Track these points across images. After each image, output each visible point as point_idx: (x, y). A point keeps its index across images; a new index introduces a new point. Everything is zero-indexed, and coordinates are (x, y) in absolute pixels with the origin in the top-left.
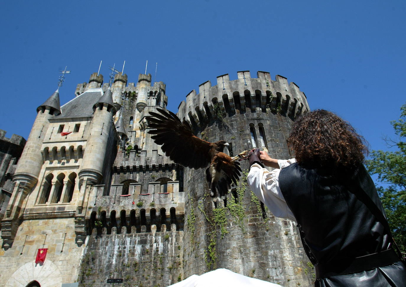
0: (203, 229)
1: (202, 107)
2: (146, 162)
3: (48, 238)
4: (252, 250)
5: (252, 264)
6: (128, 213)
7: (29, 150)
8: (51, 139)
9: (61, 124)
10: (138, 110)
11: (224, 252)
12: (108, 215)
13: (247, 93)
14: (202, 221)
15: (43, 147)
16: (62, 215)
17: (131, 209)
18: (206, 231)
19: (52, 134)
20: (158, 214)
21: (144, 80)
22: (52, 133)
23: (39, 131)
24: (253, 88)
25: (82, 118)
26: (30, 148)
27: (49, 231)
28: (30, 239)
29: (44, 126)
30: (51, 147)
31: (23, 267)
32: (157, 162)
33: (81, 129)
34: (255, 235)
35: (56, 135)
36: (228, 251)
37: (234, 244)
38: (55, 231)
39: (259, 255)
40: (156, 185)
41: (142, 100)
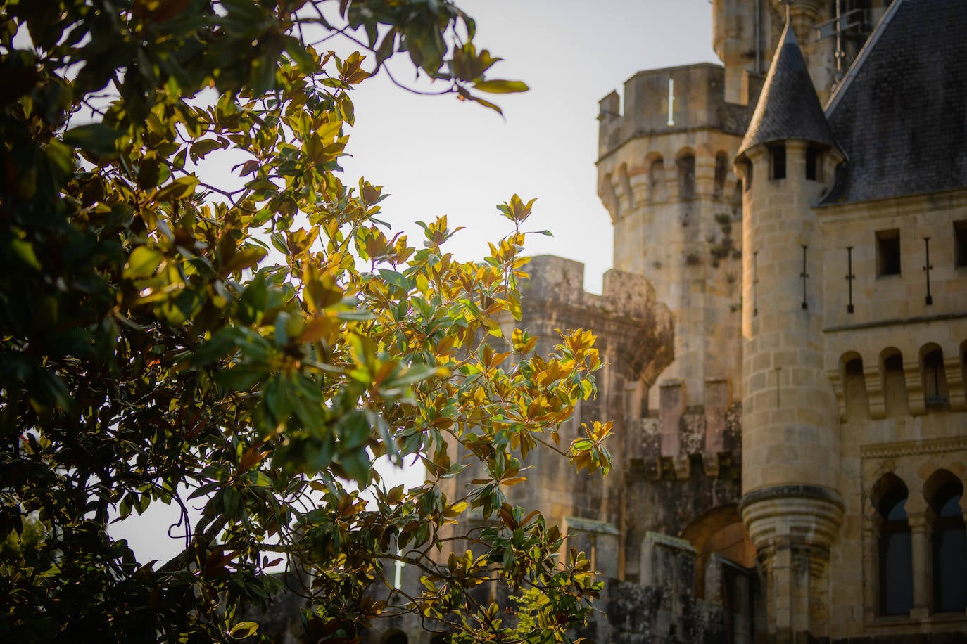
7: (782, 374)
8: (855, 309)
9: (879, 228)
15: (832, 351)
19: (854, 282)
22: (850, 277)
23: (794, 279)
26: (784, 367)
29: (805, 248)
30: (870, 347)
35: (876, 290)
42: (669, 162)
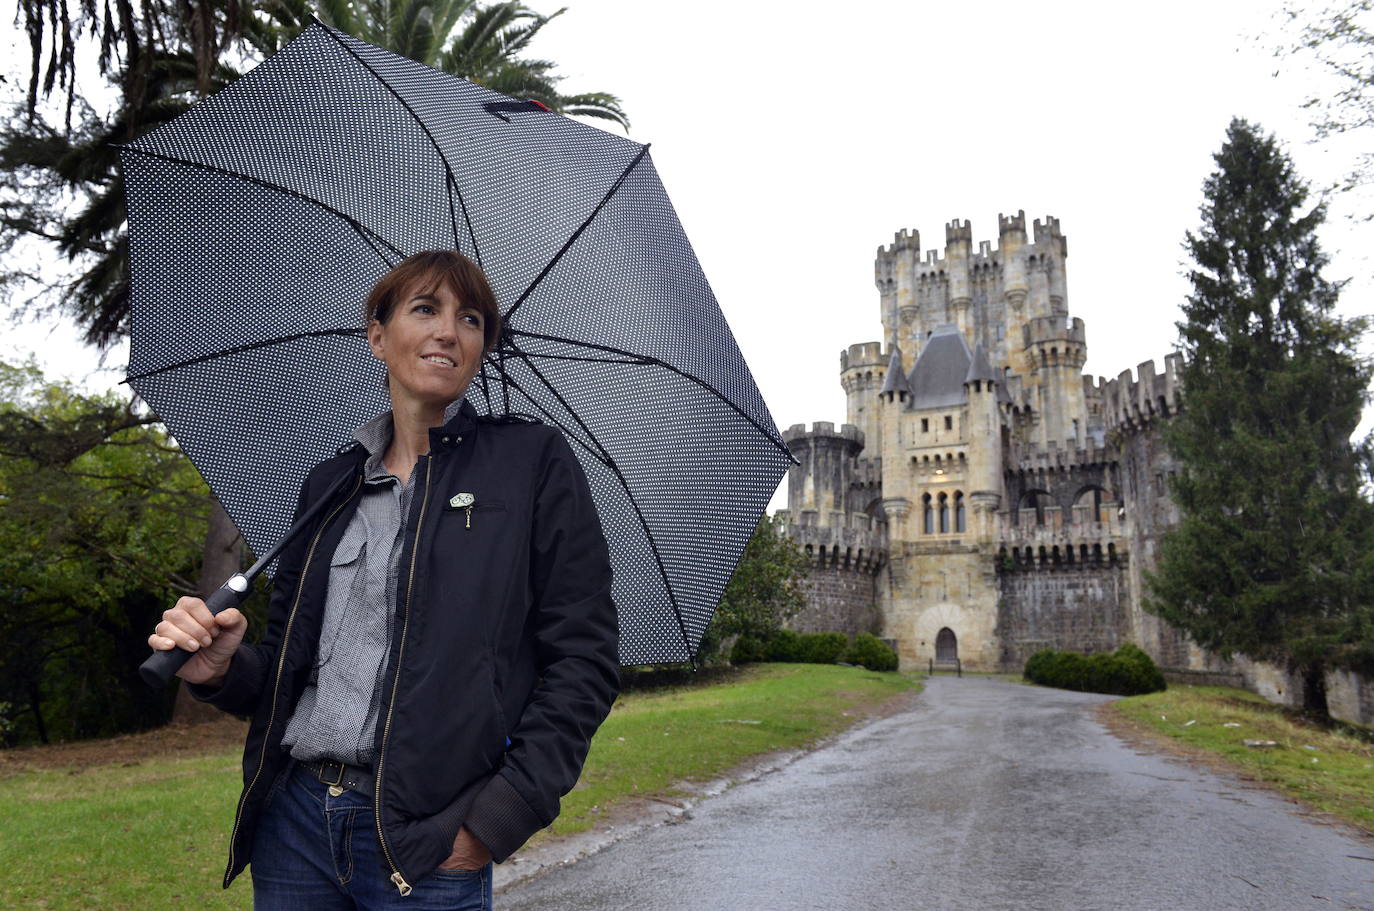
2: (1059, 462)
3: (948, 580)
6: (1049, 550)
8: (915, 443)
9: (922, 418)
10: (1012, 304)
12: (1023, 551)
15: (908, 456)
16: (956, 548)
17: (1051, 544)
19: (915, 434)
20: (1090, 551)
21: (1011, 230)
23: (896, 434)
25: (953, 406)
27: (947, 571)
28: (926, 580)
29: (900, 423)
30: (920, 455)
31: (927, 611)
32: (1077, 461)
33: (955, 424)
35: (921, 437)
38: (954, 571)
41: (1015, 282)
42: (863, 376)
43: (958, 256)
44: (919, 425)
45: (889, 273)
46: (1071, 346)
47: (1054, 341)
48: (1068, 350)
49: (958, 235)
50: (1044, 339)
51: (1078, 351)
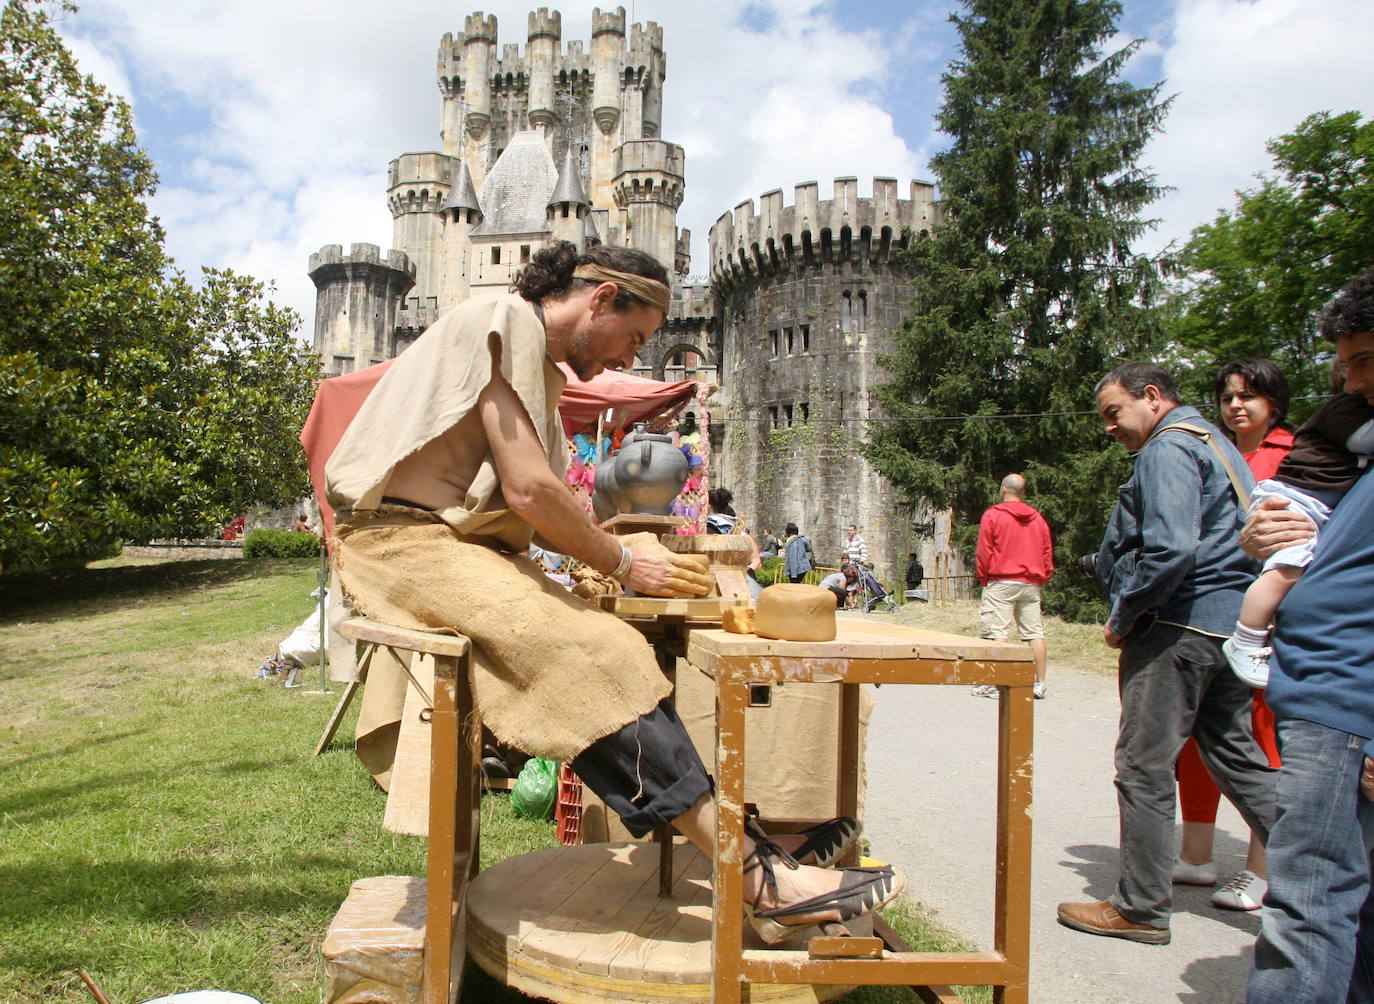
0: (755, 455)
1: (764, 249)
4: (819, 491)
5: (817, 509)
8: (483, 277)
9: (493, 246)
10: (600, 125)
11: (781, 491)
13: (846, 232)
14: (753, 444)
18: (759, 459)
19: (482, 266)
21: (608, 32)
22: (481, 264)
23: (459, 264)
24: (858, 222)
25: (532, 234)
34: (825, 473)
35: (490, 270)
36: (787, 490)
37: (796, 481)
39: (827, 498)
40: (678, 373)
41: (607, 97)
42: (417, 195)
43: (542, 57)
44: (489, 255)
45: (456, 69)
46: (668, 179)
47: (650, 171)
48: (664, 183)
49: (548, 30)
50: (639, 168)
51: (675, 186)
